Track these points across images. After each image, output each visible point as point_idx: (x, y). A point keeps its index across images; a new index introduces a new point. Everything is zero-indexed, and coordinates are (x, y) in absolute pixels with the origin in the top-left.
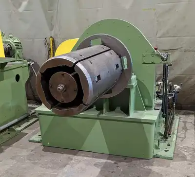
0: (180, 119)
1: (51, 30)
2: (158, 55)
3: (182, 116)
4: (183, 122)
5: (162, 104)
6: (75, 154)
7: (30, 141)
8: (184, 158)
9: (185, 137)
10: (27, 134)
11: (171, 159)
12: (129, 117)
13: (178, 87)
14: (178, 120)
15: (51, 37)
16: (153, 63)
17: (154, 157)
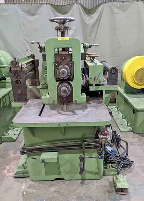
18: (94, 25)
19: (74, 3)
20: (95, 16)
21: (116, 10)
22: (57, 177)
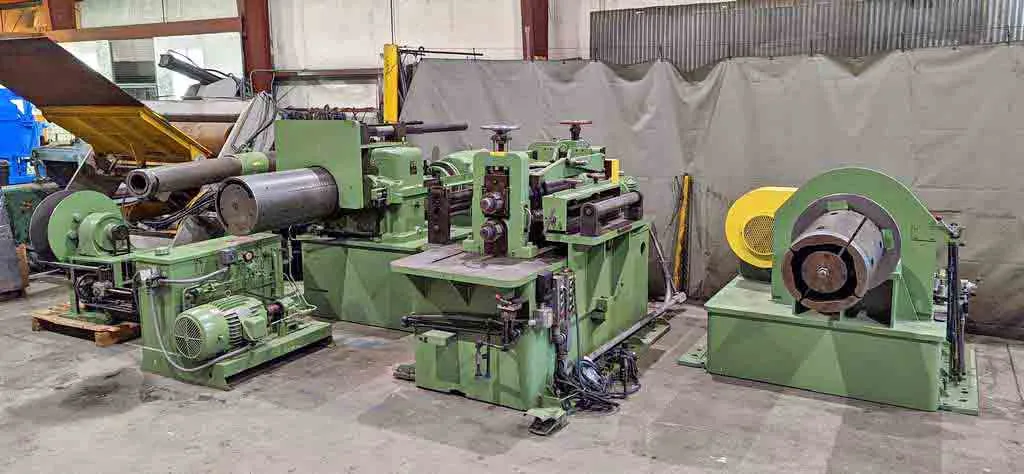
0: (976, 351)
1: (688, 160)
2: (943, 228)
3: (982, 348)
4: (984, 357)
5: (948, 313)
6: (780, 392)
7: (680, 363)
8: (1000, 415)
9: (995, 383)
10: (663, 352)
11: (975, 414)
12: (891, 329)
13: (970, 285)
14: (973, 353)
15: (687, 174)
16: (932, 240)
17: (940, 409)
18: (702, 106)
19: (654, 60)
20: (705, 86)
21: (756, 75)
22: (454, 386)
